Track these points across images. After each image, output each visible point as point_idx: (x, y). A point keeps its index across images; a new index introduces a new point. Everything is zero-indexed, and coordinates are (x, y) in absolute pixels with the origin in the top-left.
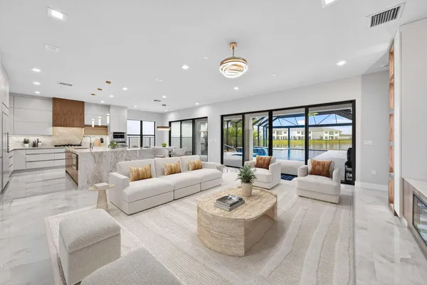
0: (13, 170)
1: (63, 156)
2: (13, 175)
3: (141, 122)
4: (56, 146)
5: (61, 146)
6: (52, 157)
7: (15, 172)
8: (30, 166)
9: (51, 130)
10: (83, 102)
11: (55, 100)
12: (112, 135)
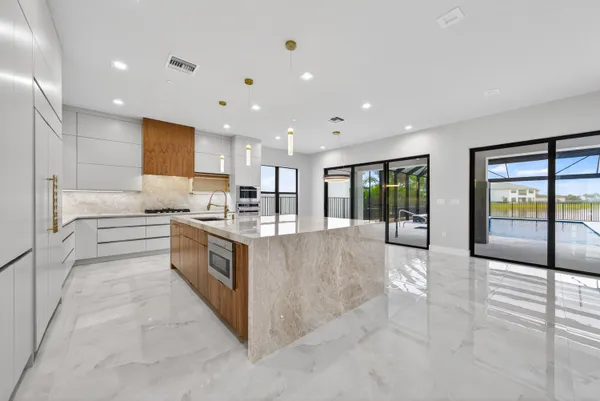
0: (75, 259)
1: (166, 231)
2: (77, 269)
3: (277, 168)
4: (147, 211)
5: (156, 211)
6: (141, 233)
7: (78, 263)
8: (105, 251)
9: (139, 180)
10: (192, 129)
11: (147, 123)
12: (236, 193)
